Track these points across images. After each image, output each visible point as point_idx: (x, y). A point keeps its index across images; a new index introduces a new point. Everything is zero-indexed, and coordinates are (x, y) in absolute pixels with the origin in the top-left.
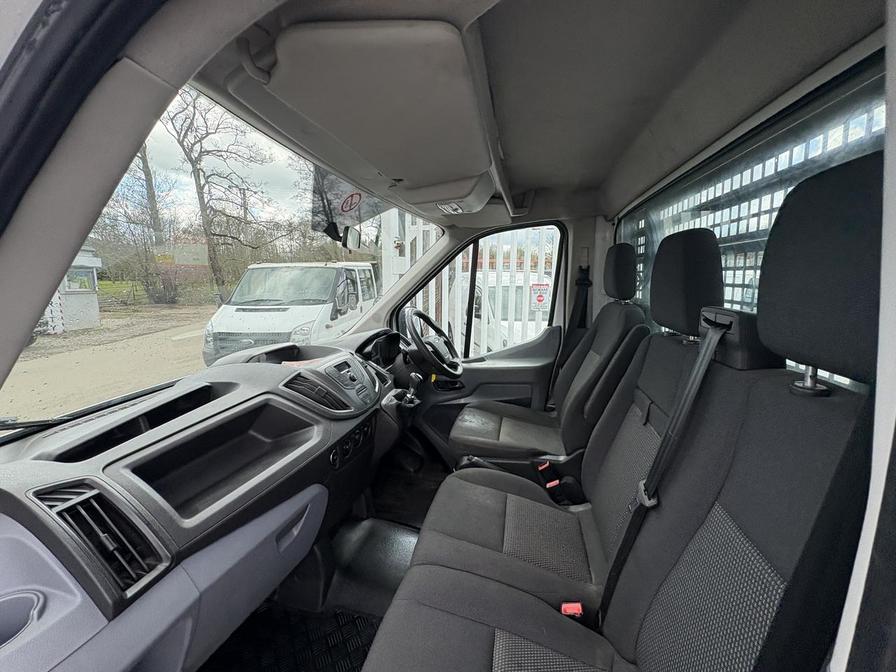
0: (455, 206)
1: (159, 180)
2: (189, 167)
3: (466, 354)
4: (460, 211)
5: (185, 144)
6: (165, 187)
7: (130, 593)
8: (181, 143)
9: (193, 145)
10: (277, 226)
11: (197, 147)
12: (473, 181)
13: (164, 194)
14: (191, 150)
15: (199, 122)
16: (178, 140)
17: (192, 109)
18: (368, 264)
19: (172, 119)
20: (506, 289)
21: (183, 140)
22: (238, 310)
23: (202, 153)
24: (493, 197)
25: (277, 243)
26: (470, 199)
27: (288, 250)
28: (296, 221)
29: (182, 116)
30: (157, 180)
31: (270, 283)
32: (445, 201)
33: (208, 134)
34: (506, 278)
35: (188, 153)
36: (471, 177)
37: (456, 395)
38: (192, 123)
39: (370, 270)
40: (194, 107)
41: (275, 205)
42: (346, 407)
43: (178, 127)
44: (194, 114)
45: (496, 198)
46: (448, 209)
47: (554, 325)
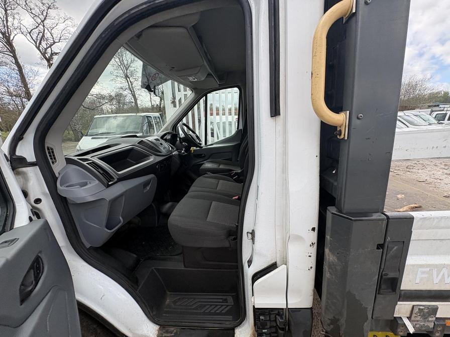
0: (194, 78)
1: (27, 70)
2: (45, 62)
3: (206, 143)
4: (196, 80)
5: (40, 48)
6: (30, 74)
7: (110, 183)
8: (38, 48)
9: (46, 49)
10: (103, 97)
11: (49, 50)
12: (199, 68)
13: (31, 78)
14: (45, 53)
15: (48, 35)
16: (36, 46)
17: (42, 27)
18: (158, 114)
19: (30, 33)
20: (224, 123)
21: (39, 46)
22: (92, 138)
23: (52, 54)
24: (208, 75)
25: (104, 107)
26: (199, 74)
27: (110, 111)
28: (113, 94)
29: (36, 31)
30: (25, 71)
31: (106, 125)
32: (190, 76)
33: (54, 43)
34: (224, 118)
35: (44, 54)
36: (198, 67)
37: (202, 160)
38: (43, 36)
39: (159, 117)
40: (44, 26)
41: (101, 85)
42: (161, 152)
43: (34, 38)
44: (44, 30)
45: (209, 75)
46: (191, 79)
47: (239, 129)
